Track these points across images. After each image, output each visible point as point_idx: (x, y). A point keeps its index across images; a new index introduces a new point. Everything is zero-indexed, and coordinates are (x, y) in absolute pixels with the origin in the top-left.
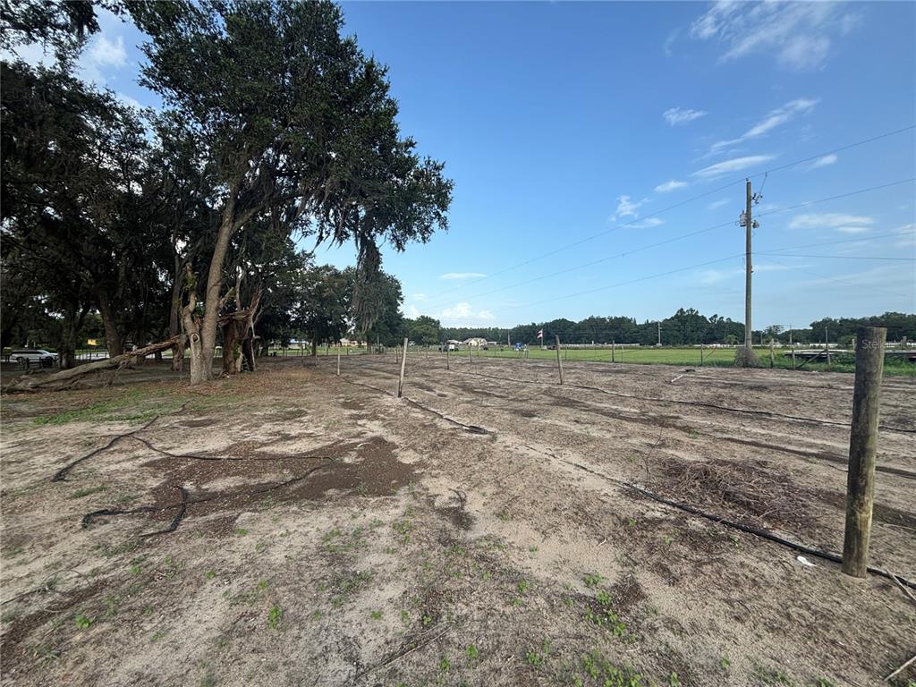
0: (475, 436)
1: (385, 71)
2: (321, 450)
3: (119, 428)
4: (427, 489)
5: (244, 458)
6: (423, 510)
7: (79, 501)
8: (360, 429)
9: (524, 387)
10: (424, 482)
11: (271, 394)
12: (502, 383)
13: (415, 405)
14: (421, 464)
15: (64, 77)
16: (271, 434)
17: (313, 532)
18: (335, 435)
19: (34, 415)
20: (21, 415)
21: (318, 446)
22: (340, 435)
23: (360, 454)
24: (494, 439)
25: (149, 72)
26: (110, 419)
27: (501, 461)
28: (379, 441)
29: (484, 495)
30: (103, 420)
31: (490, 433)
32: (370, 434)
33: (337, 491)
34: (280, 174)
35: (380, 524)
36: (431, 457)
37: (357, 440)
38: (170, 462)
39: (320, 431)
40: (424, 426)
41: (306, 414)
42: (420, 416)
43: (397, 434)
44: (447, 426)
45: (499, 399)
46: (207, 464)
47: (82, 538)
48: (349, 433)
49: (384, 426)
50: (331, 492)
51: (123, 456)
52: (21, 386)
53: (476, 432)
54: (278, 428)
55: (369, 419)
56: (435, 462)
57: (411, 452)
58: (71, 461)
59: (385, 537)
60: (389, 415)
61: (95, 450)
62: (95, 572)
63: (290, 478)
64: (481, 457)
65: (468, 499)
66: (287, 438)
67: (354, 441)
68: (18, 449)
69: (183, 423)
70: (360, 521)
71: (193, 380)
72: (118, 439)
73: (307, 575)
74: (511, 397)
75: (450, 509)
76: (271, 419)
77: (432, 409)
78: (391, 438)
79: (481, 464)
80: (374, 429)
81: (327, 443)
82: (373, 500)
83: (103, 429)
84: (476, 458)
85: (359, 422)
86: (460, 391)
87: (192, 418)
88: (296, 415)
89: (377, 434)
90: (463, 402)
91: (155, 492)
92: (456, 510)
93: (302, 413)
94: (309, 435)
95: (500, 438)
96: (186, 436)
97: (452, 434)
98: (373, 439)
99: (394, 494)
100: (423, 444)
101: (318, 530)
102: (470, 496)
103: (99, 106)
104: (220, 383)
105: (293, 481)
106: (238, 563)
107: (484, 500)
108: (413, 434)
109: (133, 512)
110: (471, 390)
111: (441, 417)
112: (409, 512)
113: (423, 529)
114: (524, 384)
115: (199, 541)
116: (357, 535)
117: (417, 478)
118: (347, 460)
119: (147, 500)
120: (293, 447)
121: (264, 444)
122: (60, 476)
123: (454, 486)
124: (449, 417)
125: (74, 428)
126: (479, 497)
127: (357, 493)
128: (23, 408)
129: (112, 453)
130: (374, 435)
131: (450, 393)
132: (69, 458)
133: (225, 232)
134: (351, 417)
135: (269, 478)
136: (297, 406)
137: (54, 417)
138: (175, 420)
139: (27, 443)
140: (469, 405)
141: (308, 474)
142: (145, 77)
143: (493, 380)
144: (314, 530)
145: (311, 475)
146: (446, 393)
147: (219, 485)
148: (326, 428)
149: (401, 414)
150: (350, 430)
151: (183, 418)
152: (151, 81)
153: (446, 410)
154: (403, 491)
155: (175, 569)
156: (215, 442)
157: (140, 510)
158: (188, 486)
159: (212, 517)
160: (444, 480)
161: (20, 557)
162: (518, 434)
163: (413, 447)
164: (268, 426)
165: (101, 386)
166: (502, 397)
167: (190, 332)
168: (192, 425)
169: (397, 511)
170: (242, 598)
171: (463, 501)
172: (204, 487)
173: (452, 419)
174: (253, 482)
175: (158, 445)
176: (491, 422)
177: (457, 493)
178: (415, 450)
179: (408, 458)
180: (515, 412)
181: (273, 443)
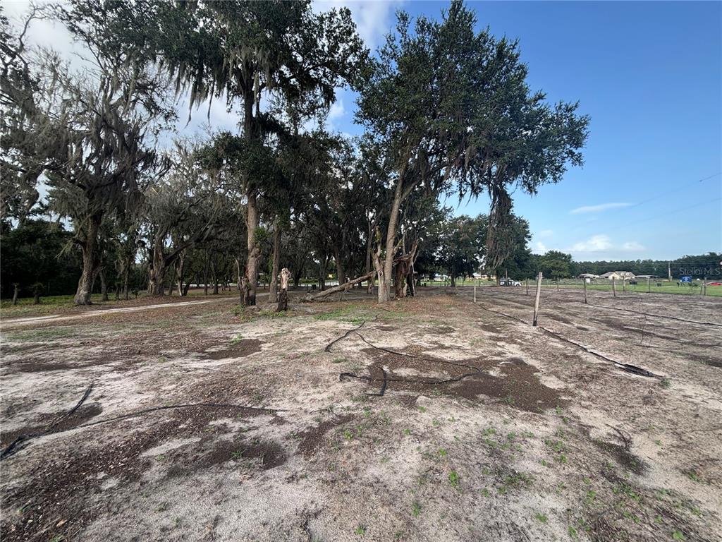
0: (634, 376)
2: (469, 360)
3: (349, 326)
4: (578, 418)
5: (414, 357)
6: (577, 437)
7: (337, 365)
8: (500, 349)
9: (705, 330)
10: (575, 410)
11: (427, 313)
12: (665, 322)
13: (553, 335)
14: (566, 391)
15: (321, 133)
16: (431, 343)
17: (472, 424)
18: (479, 351)
19: (313, 314)
20: (309, 314)
21: (467, 357)
22: (484, 352)
23: (503, 370)
24: (664, 383)
25: (357, 115)
26: (343, 320)
27: (680, 411)
28: (518, 362)
29: (658, 443)
30: (340, 320)
31: (657, 377)
32: (510, 355)
33: (487, 397)
34: (430, 154)
35: (532, 436)
36: (578, 387)
37: (499, 358)
38: (372, 351)
39: (466, 345)
40: (566, 357)
41: (454, 331)
42: (560, 346)
43: (537, 359)
44: (595, 360)
45: (665, 341)
46: (394, 356)
47: (340, 386)
48: (491, 351)
49: (522, 350)
50: (482, 396)
51: (352, 343)
52: (307, 298)
53: (637, 373)
54: (435, 339)
55: (507, 342)
56: (584, 394)
57: (553, 378)
58: (331, 342)
59: (538, 448)
60: (526, 340)
61: (339, 337)
62: (348, 408)
63: (449, 378)
64: (646, 401)
65: (634, 441)
66: (442, 347)
67: (495, 358)
68: (310, 331)
69: (378, 327)
70: (511, 427)
71: (380, 301)
72: (349, 332)
73: (473, 457)
74: (682, 340)
75: (611, 446)
76: (429, 331)
77: (572, 341)
78: (531, 362)
79: (648, 408)
80: (513, 351)
81: (474, 357)
82: (521, 413)
83: (342, 326)
84: (640, 400)
85: (499, 343)
86: (604, 326)
87: (382, 325)
88: (447, 331)
89: (517, 356)
90: (612, 338)
91: (369, 368)
92: (619, 449)
93: (451, 330)
94: (459, 348)
95: (674, 385)
96: (381, 336)
97: (602, 370)
98: (512, 359)
99: (541, 412)
100: (567, 373)
101: (476, 424)
102: (637, 439)
103: (335, 143)
104: (395, 304)
105: (451, 381)
106: (422, 430)
107: (658, 449)
108: (554, 361)
109: (361, 378)
110: (620, 327)
111: (585, 350)
112: (560, 433)
113: (580, 455)
114: (706, 327)
115: (397, 407)
116: (511, 437)
117: (564, 405)
118: (492, 373)
119: (366, 372)
120: (448, 355)
121: (428, 350)
122: (328, 349)
123: (613, 423)
124: (595, 352)
125: (330, 323)
126: (651, 444)
127: (506, 403)
128: (309, 310)
129: (347, 340)
130: (514, 356)
131: (592, 328)
132: (329, 340)
133: (397, 202)
134: (491, 338)
135: (434, 374)
136: (446, 324)
137: (320, 316)
138: (374, 325)
139: (313, 328)
140: (622, 343)
141: (461, 378)
142: (356, 118)
143: (651, 318)
144: (473, 423)
145: (465, 379)
146: (587, 327)
147: (404, 372)
148: (472, 344)
149: (537, 341)
150: (491, 348)
151: (377, 324)
152: (359, 119)
153: (590, 343)
154: (550, 412)
155: (387, 422)
156: (396, 342)
157: (363, 377)
158: (385, 368)
159: (402, 393)
160: (597, 414)
161: (318, 389)
162: (704, 384)
163: (556, 374)
164: (427, 336)
165: (337, 301)
166: (668, 338)
167: (378, 269)
168: (383, 329)
169: (547, 429)
170: (427, 456)
171: (628, 442)
172: (395, 371)
173: (600, 354)
174: (424, 375)
175: (367, 339)
176: (658, 365)
177: (618, 431)
178: (558, 377)
179: (552, 383)
180: (694, 358)
181: (434, 349)
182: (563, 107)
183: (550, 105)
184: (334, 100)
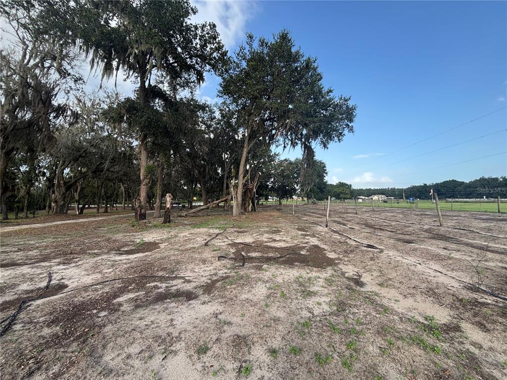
0: (369, 249)
1: (316, 60)
2: (290, 247)
3: (217, 231)
4: (342, 269)
5: (258, 246)
6: (339, 276)
7: (215, 252)
8: (307, 240)
9: (410, 227)
10: (340, 266)
11: (265, 222)
12: (393, 223)
13: (336, 232)
14: (338, 259)
15: (192, 99)
16: (268, 238)
17: (291, 275)
18: (296, 242)
19: (189, 225)
20: (186, 224)
21: (289, 245)
22: (298, 242)
23: (308, 251)
24: (382, 251)
25: (219, 92)
26: (212, 228)
27: (384, 262)
28: (316, 247)
29: (372, 275)
30: (210, 228)
31: (379, 249)
32: (312, 244)
33: (299, 264)
34: (267, 120)
35: (319, 278)
36: (344, 256)
37: (306, 245)
38: (234, 245)
39: (288, 239)
40: (340, 242)
41: (281, 232)
42: (338, 237)
43: (326, 244)
44: (354, 243)
45: (389, 233)
46: (247, 246)
47: (219, 263)
48: (302, 242)
49: (319, 241)
50: (296, 263)
51: (220, 241)
52: (182, 214)
53: (371, 248)
54: (270, 236)
55: (311, 237)
56: (346, 259)
57: (333, 253)
58: (207, 241)
59: (321, 282)
60: (321, 235)
61: (212, 237)
62: (226, 273)
63: (279, 256)
64: (372, 259)
65: (363, 276)
66: (275, 241)
67: (304, 245)
68: (190, 235)
69: (235, 231)
70: (310, 275)
71: (234, 214)
72: (218, 235)
73: (291, 287)
74: (398, 232)
75: (353, 278)
76: (267, 232)
77: (345, 235)
78: (323, 246)
79: (372, 262)
80: (314, 241)
81: (292, 245)
82: (315, 269)
83: (211, 231)
84: (369, 259)
85: (306, 237)
86: (364, 226)
87: (237, 229)
88: (277, 232)
89: (316, 244)
90: (364, 232)
91: (233, 253)
92: (356, 279)
93: (279, 231)
94: (284, 241)
95: (386, 252)
96: (238, 236)
97: (356, 247)
98: (313, 245)
99: (325, 268)
100: (340, 250)
101: (293, 275)
102: (364, 275)
103: (203, 108)
104: (244, 216)
105: (280, 257)
106: (267, 279)
107: (372, 277)
108: (334, 245)
109: (230, 258)
110: (371, 227)
111: (351, 239)
112: (333, 276)
113: (339, 283)
114: (410, 225)
115: (252, 271)
116: (309, 279)
117: (336, 264)
118: (302, 253)
119: (232, 256)
120: (279, 244)
121: (267, 242)
122: (206, 244)
123: (356, 270)
124: (355, 239)
125: (203, 230)
126: (369, 276)
127: (308, 266)
128: (186, 222)
129: (217, 239)
130: (314, 244)
131: (357, 227)
132: (206, 240)
133: (245, 151)
134: (302, 235)
135: (271, 255)
136: (277, 228)
137: (195, 226)
138: (232, 230)
139: (193, 233)
140: (369, 234)
141: (286, 256)
142: (218, 93)
143: (387, 221)
144: (292, 275)
145: (288, 256)
146: (354, 227)
147: (254, 255)
148: (291, 238)
149: (327, 236)
150: (302, 240)
151: (235, 229)
152: (220, 95)
153: (353, 235)
154: (329, 268)
155: (248, 277)
156: (248, 239)
157: (231, 258)
158: (243, 253)
159: (254, 264)
160: (350, 267)
161: (206, 266)
162: (398, 251)
163: (335, 251)
164: (266, 235)
165: (204, 216)
166: (392, 231)
167: (233, 194)
168: (239, 232)
169: (327, 275)
170: (270, 288)
171: (360, 276)
172: (249, 255)
173: (357, 240)
174: (266, 255)
175: (230, 238)
176: (381, 243)
177: (357, 273)
178: (335, 253)
179: (332, 255)
180: (399, 240)
181: (270, 242)
182: (343, 98)
183: (336, 97)
184: (203, 80)
